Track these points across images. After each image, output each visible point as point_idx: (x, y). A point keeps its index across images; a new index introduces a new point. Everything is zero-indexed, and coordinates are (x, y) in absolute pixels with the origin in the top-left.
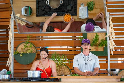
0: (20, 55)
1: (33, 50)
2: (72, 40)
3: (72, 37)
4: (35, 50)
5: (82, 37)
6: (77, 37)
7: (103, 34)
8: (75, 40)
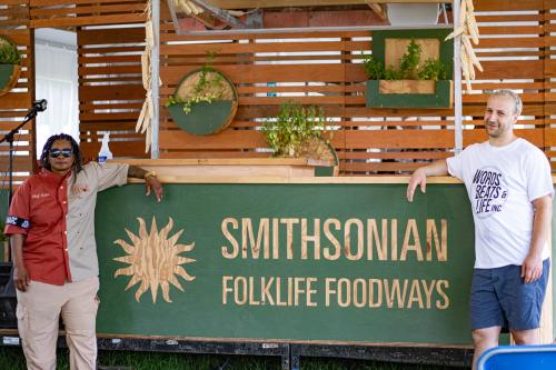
0: (185, 109)
1: (225, 92)
2: (339, 61)
3: (339, 53)
4: (232, 93)
5: (370, 52)
6: (354, 53)
7: (432, 46)
8: (349, 61)
